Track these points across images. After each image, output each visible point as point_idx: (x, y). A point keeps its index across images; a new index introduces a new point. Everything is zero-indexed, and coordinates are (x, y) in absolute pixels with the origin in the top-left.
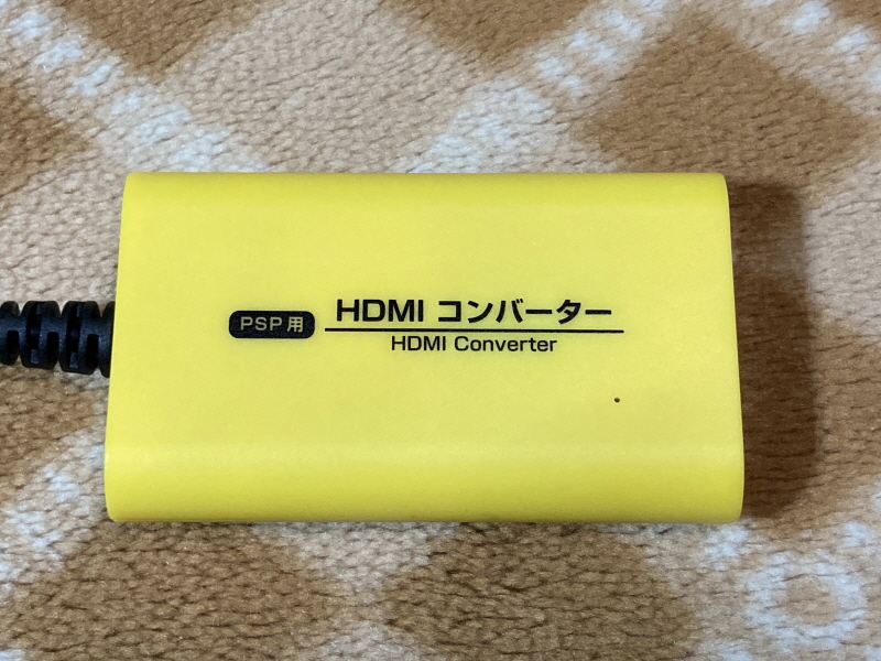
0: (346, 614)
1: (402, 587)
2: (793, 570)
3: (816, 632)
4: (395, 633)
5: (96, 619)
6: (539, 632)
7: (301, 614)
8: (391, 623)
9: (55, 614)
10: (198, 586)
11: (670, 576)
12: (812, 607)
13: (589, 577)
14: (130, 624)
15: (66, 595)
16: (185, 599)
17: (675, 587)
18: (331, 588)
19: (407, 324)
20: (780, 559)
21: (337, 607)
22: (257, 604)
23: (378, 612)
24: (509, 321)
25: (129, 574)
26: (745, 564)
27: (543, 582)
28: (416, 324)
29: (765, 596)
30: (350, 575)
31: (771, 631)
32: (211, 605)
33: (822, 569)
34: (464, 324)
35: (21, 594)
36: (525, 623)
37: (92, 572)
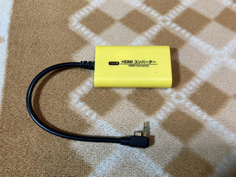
0: (123, 99)
1: (129, 96)
2: (177, 94)
3: (180, 101)
4: (129, 101)
5: (93, 99)
6: (146, 101)
7: (117, 99)
8: (128, 100)
9: (88, 98)
10: (105, 95)
11: (162, 95)
12: (179, 98)
13: (152, 95)
14: (97, 100)
15: (89, 96)
16: (103, 97)
17: (163, 96)
18: (121, 96)
19: (130, 63)
20: (176, 93)
21: (122, 98)
22: (112, 97)
23: (126, 98)
24: (143, 63)
25: (96, 94)
26: (171, 93)
27: (146, 95)
28: (132, 63)
29: (174, 97)
30: (123, 94)
31: (175, 101)
32: (106, 98)
33: (181, 94)
34: (137, 63)
35: (84, 96)
36: (145, 100)
37: (92, 93)
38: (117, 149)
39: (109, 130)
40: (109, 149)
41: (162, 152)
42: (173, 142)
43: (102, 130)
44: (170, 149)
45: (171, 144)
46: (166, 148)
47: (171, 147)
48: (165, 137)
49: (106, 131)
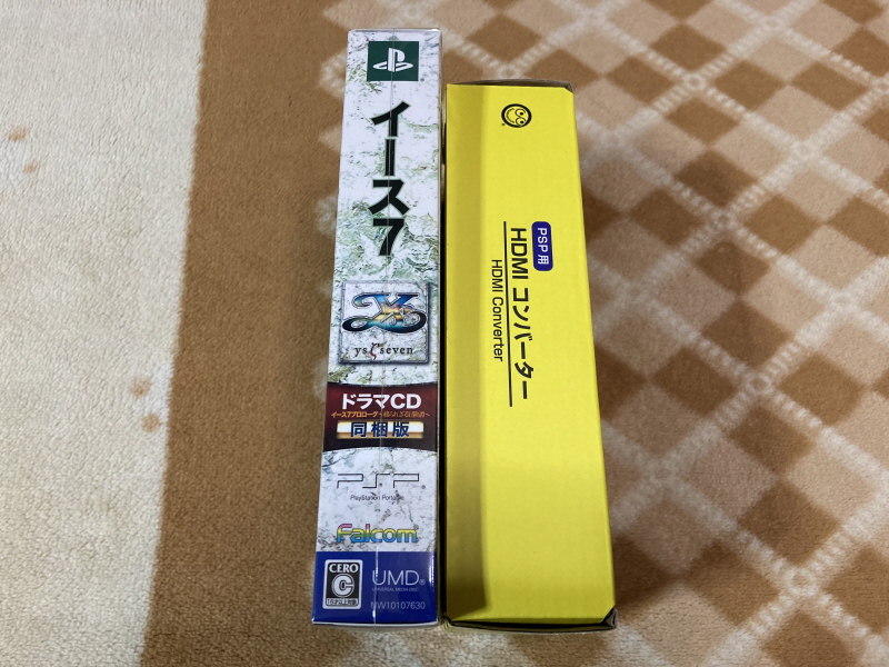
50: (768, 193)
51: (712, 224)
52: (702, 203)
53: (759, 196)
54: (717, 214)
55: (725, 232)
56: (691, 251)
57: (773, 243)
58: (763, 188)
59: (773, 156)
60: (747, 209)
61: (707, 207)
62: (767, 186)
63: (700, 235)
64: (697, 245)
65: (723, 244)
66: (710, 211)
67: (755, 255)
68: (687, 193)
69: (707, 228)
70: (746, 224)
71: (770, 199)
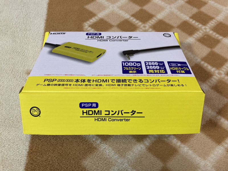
38: (115, 166)
39: (109, 152)
40: (110, 166)
41: (148, 169)
42: (156, 162)
43: (104, 151)
44: (153, 167)
45: (154, 163)
46: (151, 167)
47: (154, 166)
48: (150, 158)
49: (107, 153)
50: (218, 22)
51: (202, 30)
52: (198, 25)
53: (215, 22)
54: (203, 27)
55: (206, 32)
56: (196, 37)
57: (221, 34)
58: (216, 20)
59: (218, 12)
60: (212, 26)
61: (200, 26)
62: (218, 20)
63: (198, 33)
64: (198, 35)
65: (205, 35)
66: (201, 27)
67: (216, 38)
68: (194, 22)
69: (201, 31)
70: (212, 30)
71: (219, 23)
